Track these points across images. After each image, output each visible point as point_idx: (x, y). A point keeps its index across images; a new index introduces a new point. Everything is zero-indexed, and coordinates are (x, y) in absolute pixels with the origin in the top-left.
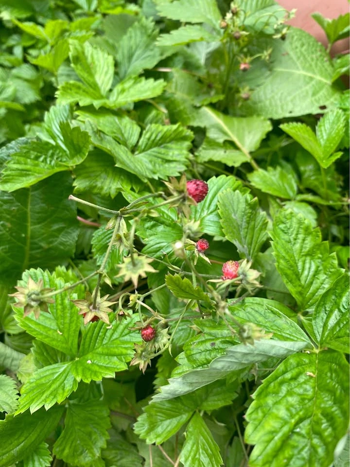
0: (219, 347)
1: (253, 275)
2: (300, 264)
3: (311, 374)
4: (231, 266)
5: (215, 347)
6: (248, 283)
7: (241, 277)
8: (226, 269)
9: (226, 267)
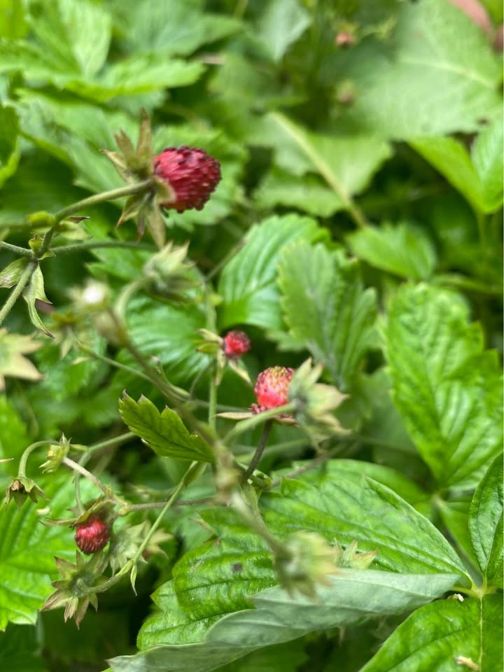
0: (250, 574)
1: (325, 399)
2: (440, 396)
3: (469, 661)
4: (275, 380)
5: (242, 574)
6: (310, 421)
7: (292, 405)
8: (262, 386)
9: (263, 382)
